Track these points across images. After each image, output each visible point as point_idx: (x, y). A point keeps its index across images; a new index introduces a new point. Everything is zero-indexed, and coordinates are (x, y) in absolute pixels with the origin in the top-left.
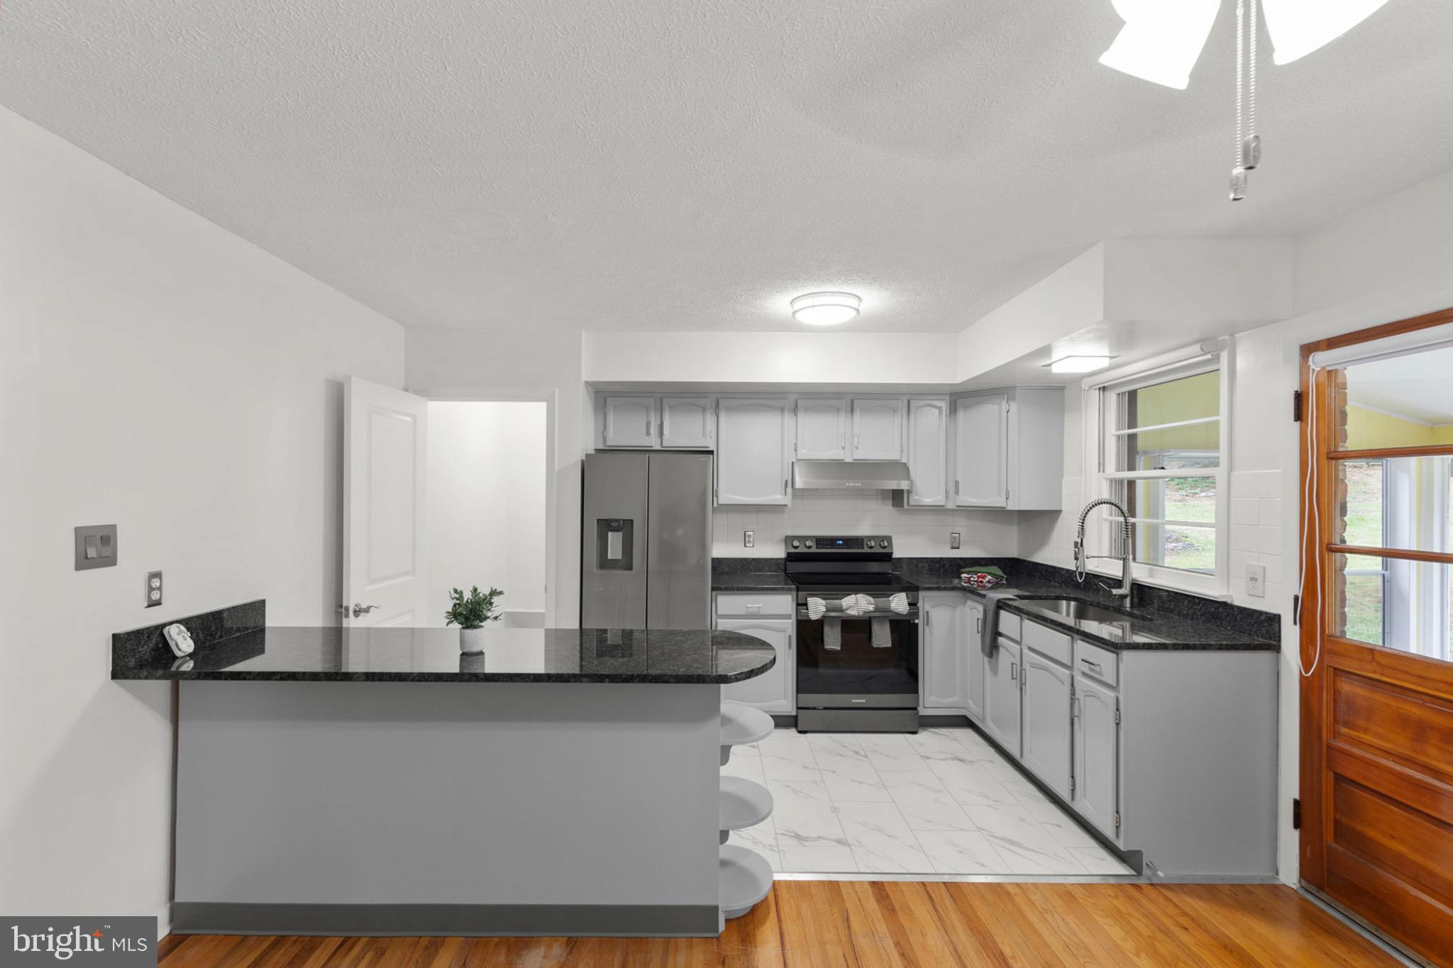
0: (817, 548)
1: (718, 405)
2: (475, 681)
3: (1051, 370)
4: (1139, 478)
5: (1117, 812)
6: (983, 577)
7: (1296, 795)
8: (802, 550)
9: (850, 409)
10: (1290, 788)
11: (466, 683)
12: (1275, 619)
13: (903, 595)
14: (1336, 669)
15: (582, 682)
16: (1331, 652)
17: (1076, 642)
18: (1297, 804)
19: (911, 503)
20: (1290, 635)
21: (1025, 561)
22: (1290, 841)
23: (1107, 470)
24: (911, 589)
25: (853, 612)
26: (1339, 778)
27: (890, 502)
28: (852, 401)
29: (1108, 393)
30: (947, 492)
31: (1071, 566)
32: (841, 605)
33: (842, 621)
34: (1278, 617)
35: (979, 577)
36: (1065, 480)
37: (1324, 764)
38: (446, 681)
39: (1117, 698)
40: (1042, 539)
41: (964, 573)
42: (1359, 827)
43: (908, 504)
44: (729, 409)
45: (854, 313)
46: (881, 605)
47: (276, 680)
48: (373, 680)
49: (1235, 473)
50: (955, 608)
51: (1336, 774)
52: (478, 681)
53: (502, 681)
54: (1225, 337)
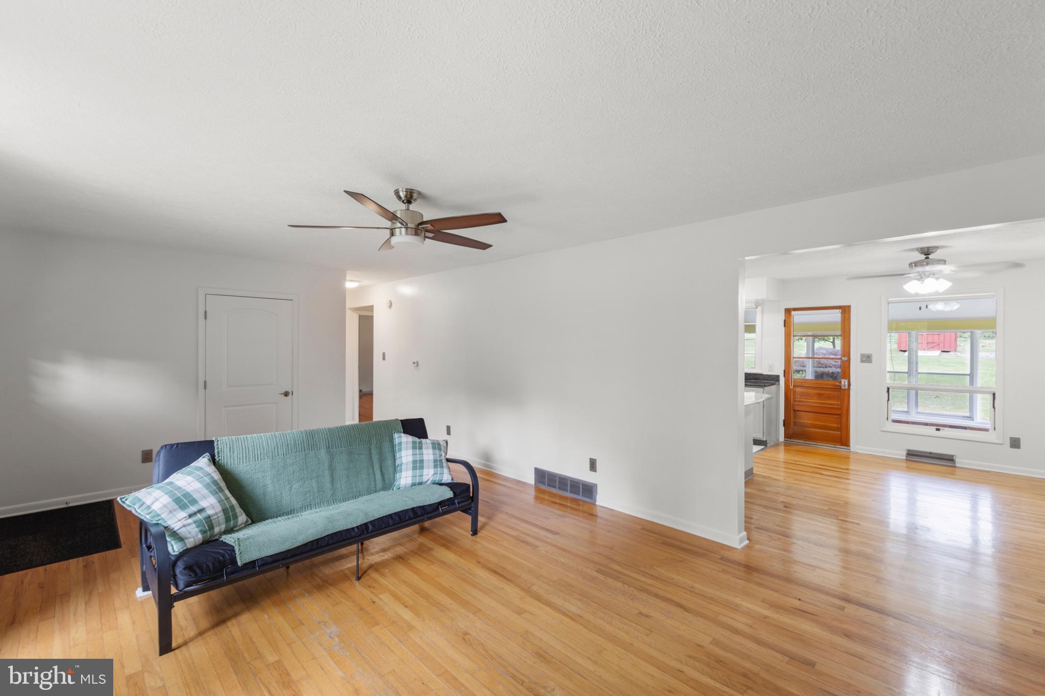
10: (782, 417)
14: (794, 386)
16: (795, 382)
18: (784, 420)
20: (782, 380)
22: (782, 430)
26: (794, 410)
37: (791, 408)
42: (800, 421)
49: (764, 339)
54: (761, 303)
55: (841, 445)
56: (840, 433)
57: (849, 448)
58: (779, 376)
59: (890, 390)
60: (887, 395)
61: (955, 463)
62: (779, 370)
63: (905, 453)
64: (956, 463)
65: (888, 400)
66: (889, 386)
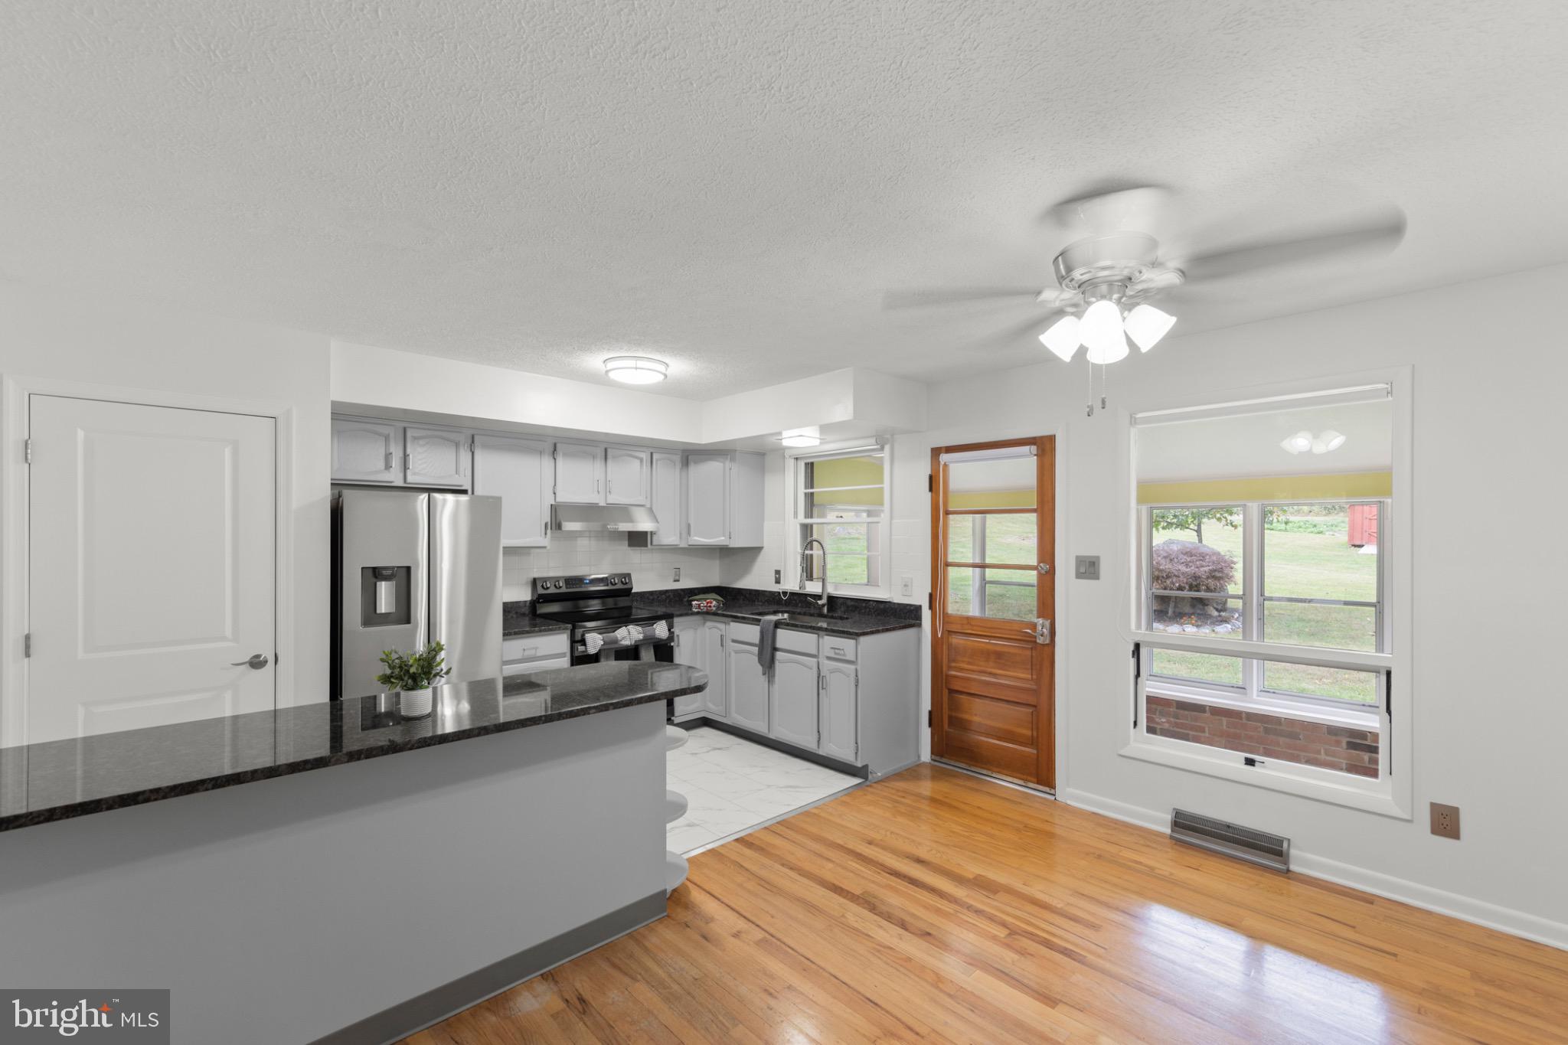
0: (567, 588)
1: (473, 442)
2: (484, 735)
3: (781, 443)
4: (815, 523)
5: (856, 743)
6: (711, 603)
7: (929, 708)
8: (552, 590)
9: (604, 457)
10: (926, 705)
11: (477, 738)
12: (918, 608)
13: (664, 622)
14: (949, 631)
15: (589, 714)
16: (948, 623)
17: (823, 637)
18: (930, 713)
19: (654, 543)
20: (926, 615)
21: (729, 588)
22: (926, 733)
23: (799, 517)
24: (668, 617)
25: (627, 642)
26: (951, 691)
27: (627, 542)
28: (606, 450)
29: (799, 462)
30: (681, 534)
31: (775, 588)
32: (617, 637)
33: (616, 652)
34: (920, 606)
35: (708, 603)
36: (766, 524)
37: (944, 684)
38: (453, 741)
39: (856, 670)
40: (746, 569)
41: (694, 600)
42: (960, 716)
43: (651, 544)
44: (486, 447)
45: (663, 377)
46: (648, 633)
47: (207, 790)
48: (359, 759)
49: (894, 521)
50: (696, 629)
51: (949, 689)
52: (488, 733)
53: (514, 729)
54: (888, 436)
55: (1038, 783)
56: (1035, 752)
57: (1052, 792)
58: (920, 607)
59: (1143, 651)
60: (1132, 662)
61: (1286, 862)
62: (919, 596)
63: (1168, 817)
64: (1292, 860)
65: (1138, 675)
66: (1137, 639)
